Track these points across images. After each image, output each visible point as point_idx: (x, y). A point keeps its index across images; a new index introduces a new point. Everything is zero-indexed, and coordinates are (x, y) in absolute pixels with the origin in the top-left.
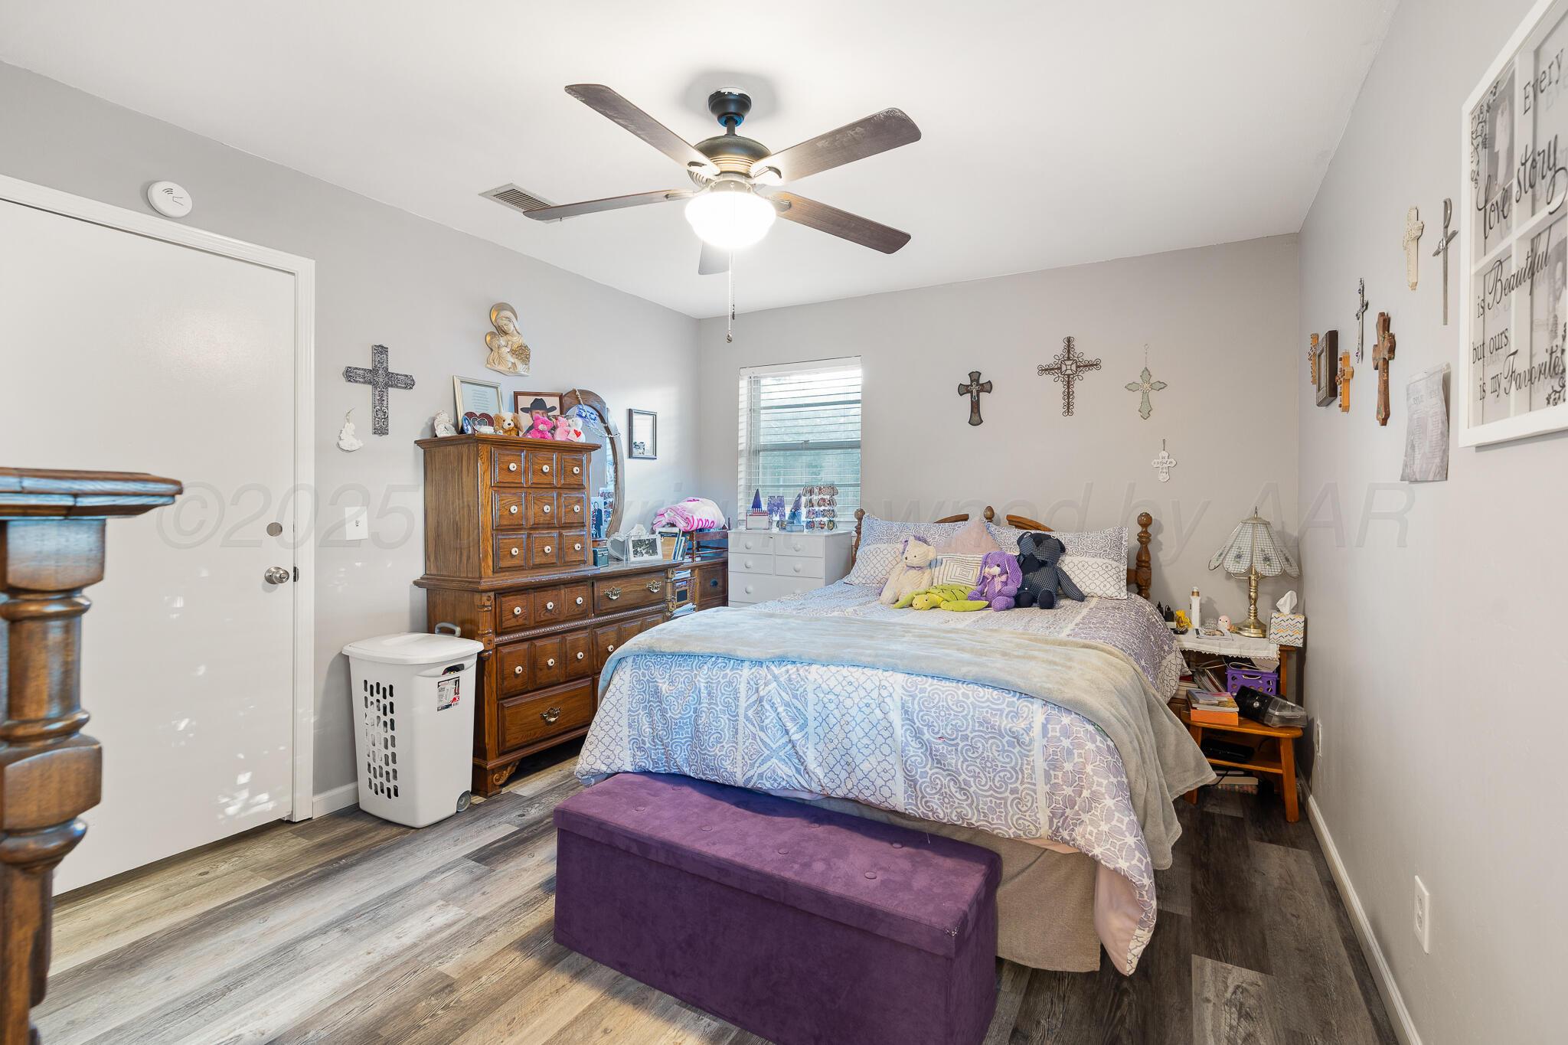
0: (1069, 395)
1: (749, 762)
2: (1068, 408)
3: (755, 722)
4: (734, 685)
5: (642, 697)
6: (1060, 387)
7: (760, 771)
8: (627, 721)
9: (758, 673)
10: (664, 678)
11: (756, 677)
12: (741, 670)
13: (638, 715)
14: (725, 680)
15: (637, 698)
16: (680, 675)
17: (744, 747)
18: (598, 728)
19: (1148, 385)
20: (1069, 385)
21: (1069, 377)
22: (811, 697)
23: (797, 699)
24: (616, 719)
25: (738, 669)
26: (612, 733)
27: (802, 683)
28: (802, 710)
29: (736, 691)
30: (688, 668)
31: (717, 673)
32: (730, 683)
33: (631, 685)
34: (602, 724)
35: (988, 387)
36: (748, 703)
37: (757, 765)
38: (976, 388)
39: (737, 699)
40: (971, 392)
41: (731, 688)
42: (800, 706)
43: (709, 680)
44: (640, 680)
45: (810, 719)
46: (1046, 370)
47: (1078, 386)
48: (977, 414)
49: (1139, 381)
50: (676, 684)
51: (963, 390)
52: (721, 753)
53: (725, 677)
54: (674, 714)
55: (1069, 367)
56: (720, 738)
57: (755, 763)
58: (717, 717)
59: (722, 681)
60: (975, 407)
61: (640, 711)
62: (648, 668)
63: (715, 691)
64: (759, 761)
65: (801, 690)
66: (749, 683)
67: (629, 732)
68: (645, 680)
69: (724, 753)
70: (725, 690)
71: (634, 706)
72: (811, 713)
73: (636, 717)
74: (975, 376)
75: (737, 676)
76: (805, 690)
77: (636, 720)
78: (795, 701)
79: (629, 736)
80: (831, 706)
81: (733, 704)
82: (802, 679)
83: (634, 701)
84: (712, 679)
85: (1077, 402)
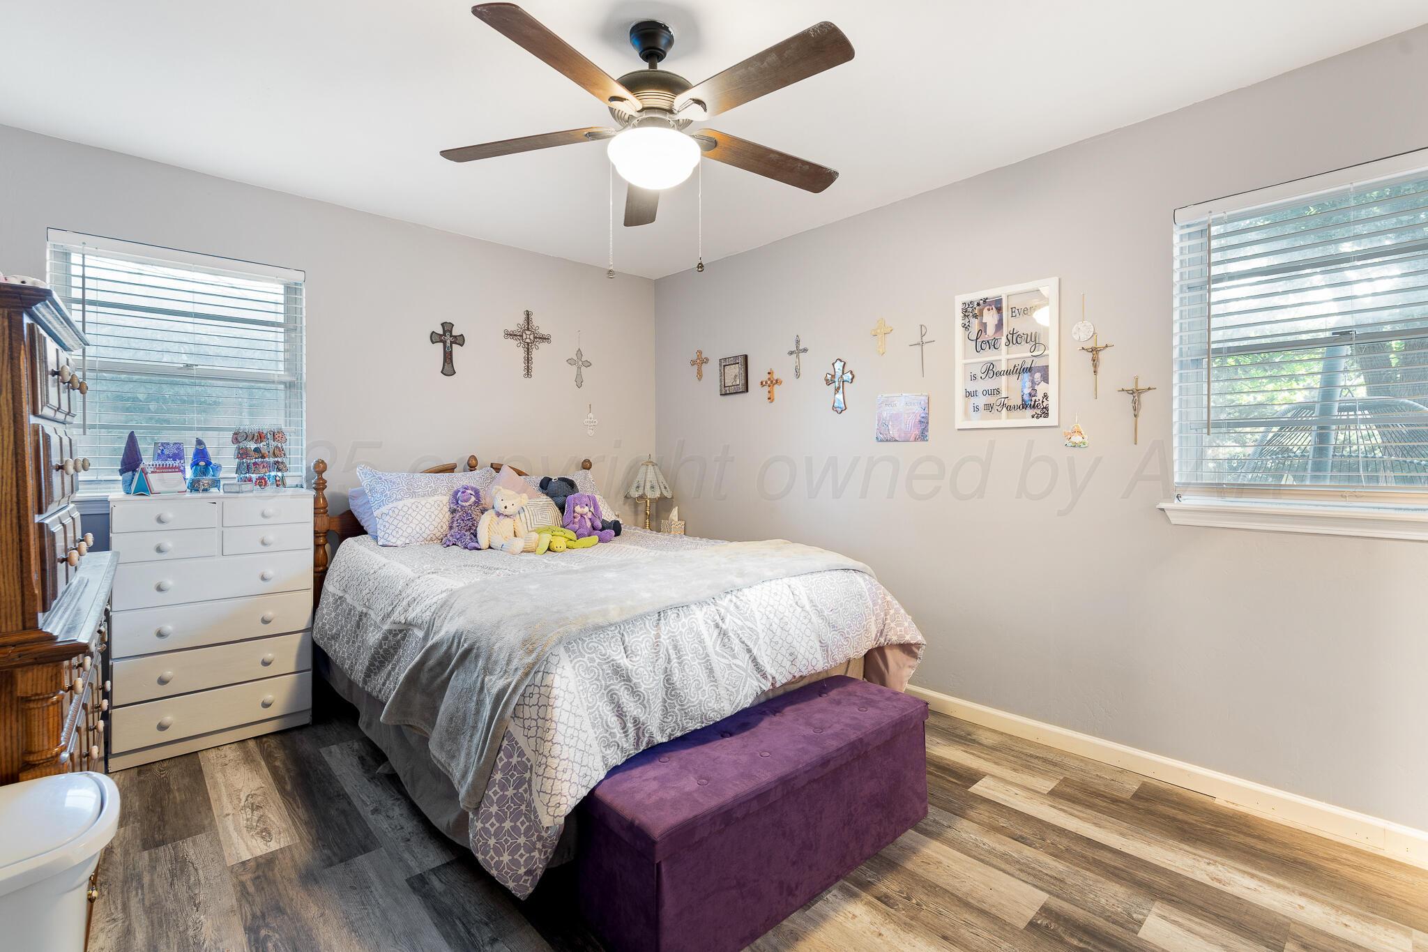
0: (528, 360)
1: (734, 690)
2: (528, 371)
3: (725, 654)
4: (695, 629)
5: (595, 686)
6: (521, 352)
7: (745, 692)
8: (589, 722)
9: (710, 610)
10: (619, 653)
11: (710, 615)
12: (694, 614)
13: (598, 709)
14: (685, 628)
15: (590, 690)
16: (639, 642)
17: (724, 680)
18: (566, 748)
19: (580, 361)
20: (528, 351)
21: (528, 345)
22: (758, 615)
23: (748, 620)
24: (578, 726)
25: (690, 614)
26: (581, 745)
27: (747, 606)
28: (754, 627)
29: (699, 635)
30: (643, 632)
31: (675, 626)
32: (691, 629)
33: (580, 678)
34: (567, 741)
35: (460, 340)
36: (713, 640)
37: (741, 689)
38: (448, 338)
39: (701, 642)
40: (445, 343)
41: (693, 634)
42: (752, 626)
43: (670, 634)
44: (588, 669)
45: (760, 632)
46: (511, 335)
47: (535, 354)
48: (450, 365)
49: (576, 358)
50: (640, 653)
51: (435, 338)
52: (706, 697)
53: (683, 626)
54: (649, 685)
55: (528, 336)
56: (698, 685)
57: (739, 689)
58: (691, 666)
59: (684, 631)
60: (448, 357)
61: (598, 703)
62: (595, 650)
63: (681, 643)
64: (742, 684)
65: (749, 612)
66: (706, 623)
67: (595, 733)
68: (595, 664)
69: (707, 696)
70: (689, 638)
71: (591, 700)
72: (760, 628)
73: (597, 712)
74: (448, 327)
75: (694, 620)
76: (752, 611)
77: (598, 716)
78: (747, 623)
79: (597, 738)
80: (771, 616)
81: (700, 648)
82: (746, 603)
83: (589, 695)
84: (673, 632)
85: (535, 366)
